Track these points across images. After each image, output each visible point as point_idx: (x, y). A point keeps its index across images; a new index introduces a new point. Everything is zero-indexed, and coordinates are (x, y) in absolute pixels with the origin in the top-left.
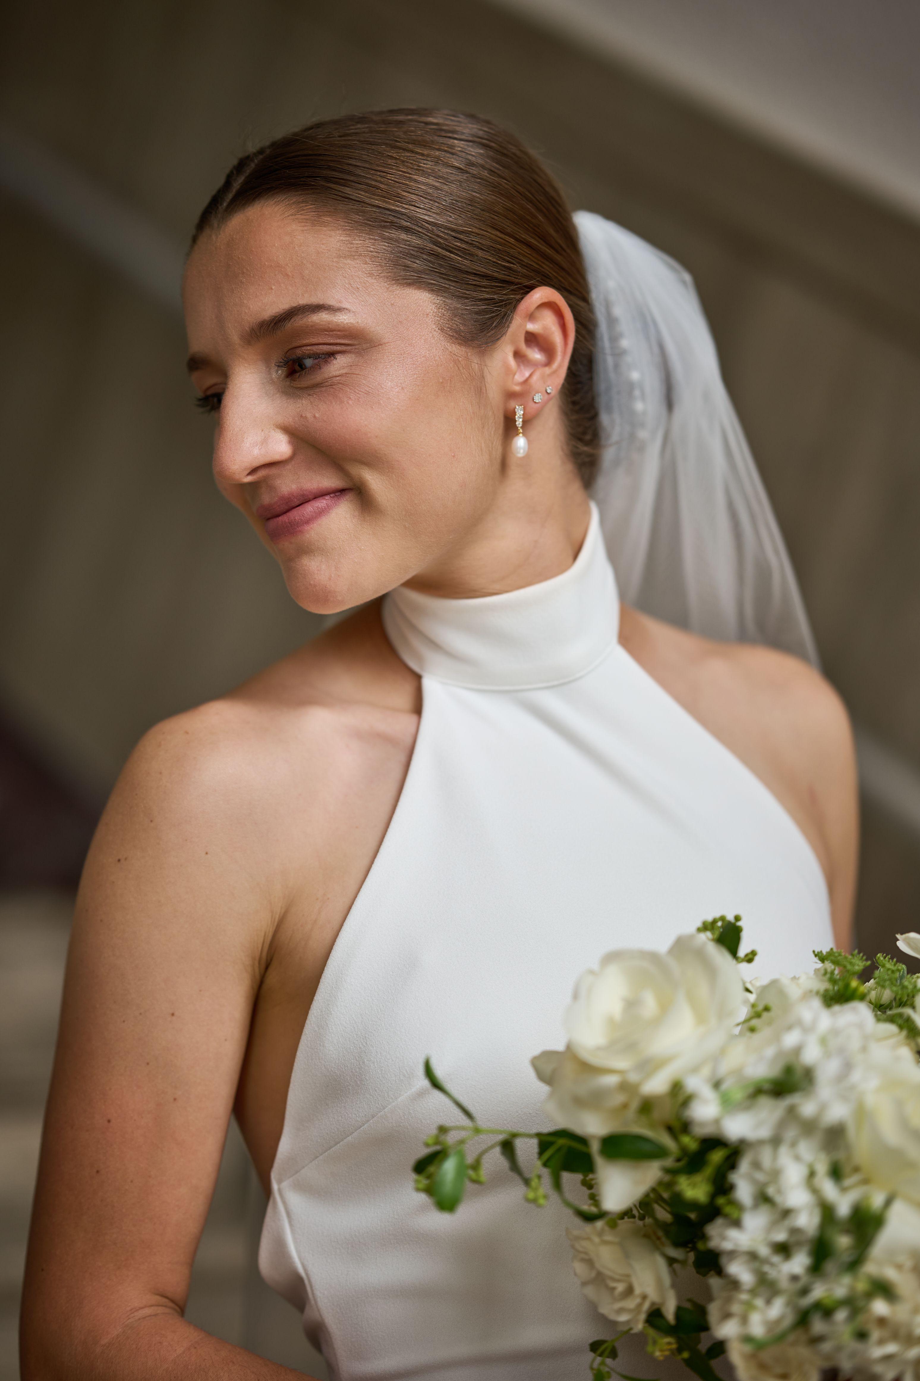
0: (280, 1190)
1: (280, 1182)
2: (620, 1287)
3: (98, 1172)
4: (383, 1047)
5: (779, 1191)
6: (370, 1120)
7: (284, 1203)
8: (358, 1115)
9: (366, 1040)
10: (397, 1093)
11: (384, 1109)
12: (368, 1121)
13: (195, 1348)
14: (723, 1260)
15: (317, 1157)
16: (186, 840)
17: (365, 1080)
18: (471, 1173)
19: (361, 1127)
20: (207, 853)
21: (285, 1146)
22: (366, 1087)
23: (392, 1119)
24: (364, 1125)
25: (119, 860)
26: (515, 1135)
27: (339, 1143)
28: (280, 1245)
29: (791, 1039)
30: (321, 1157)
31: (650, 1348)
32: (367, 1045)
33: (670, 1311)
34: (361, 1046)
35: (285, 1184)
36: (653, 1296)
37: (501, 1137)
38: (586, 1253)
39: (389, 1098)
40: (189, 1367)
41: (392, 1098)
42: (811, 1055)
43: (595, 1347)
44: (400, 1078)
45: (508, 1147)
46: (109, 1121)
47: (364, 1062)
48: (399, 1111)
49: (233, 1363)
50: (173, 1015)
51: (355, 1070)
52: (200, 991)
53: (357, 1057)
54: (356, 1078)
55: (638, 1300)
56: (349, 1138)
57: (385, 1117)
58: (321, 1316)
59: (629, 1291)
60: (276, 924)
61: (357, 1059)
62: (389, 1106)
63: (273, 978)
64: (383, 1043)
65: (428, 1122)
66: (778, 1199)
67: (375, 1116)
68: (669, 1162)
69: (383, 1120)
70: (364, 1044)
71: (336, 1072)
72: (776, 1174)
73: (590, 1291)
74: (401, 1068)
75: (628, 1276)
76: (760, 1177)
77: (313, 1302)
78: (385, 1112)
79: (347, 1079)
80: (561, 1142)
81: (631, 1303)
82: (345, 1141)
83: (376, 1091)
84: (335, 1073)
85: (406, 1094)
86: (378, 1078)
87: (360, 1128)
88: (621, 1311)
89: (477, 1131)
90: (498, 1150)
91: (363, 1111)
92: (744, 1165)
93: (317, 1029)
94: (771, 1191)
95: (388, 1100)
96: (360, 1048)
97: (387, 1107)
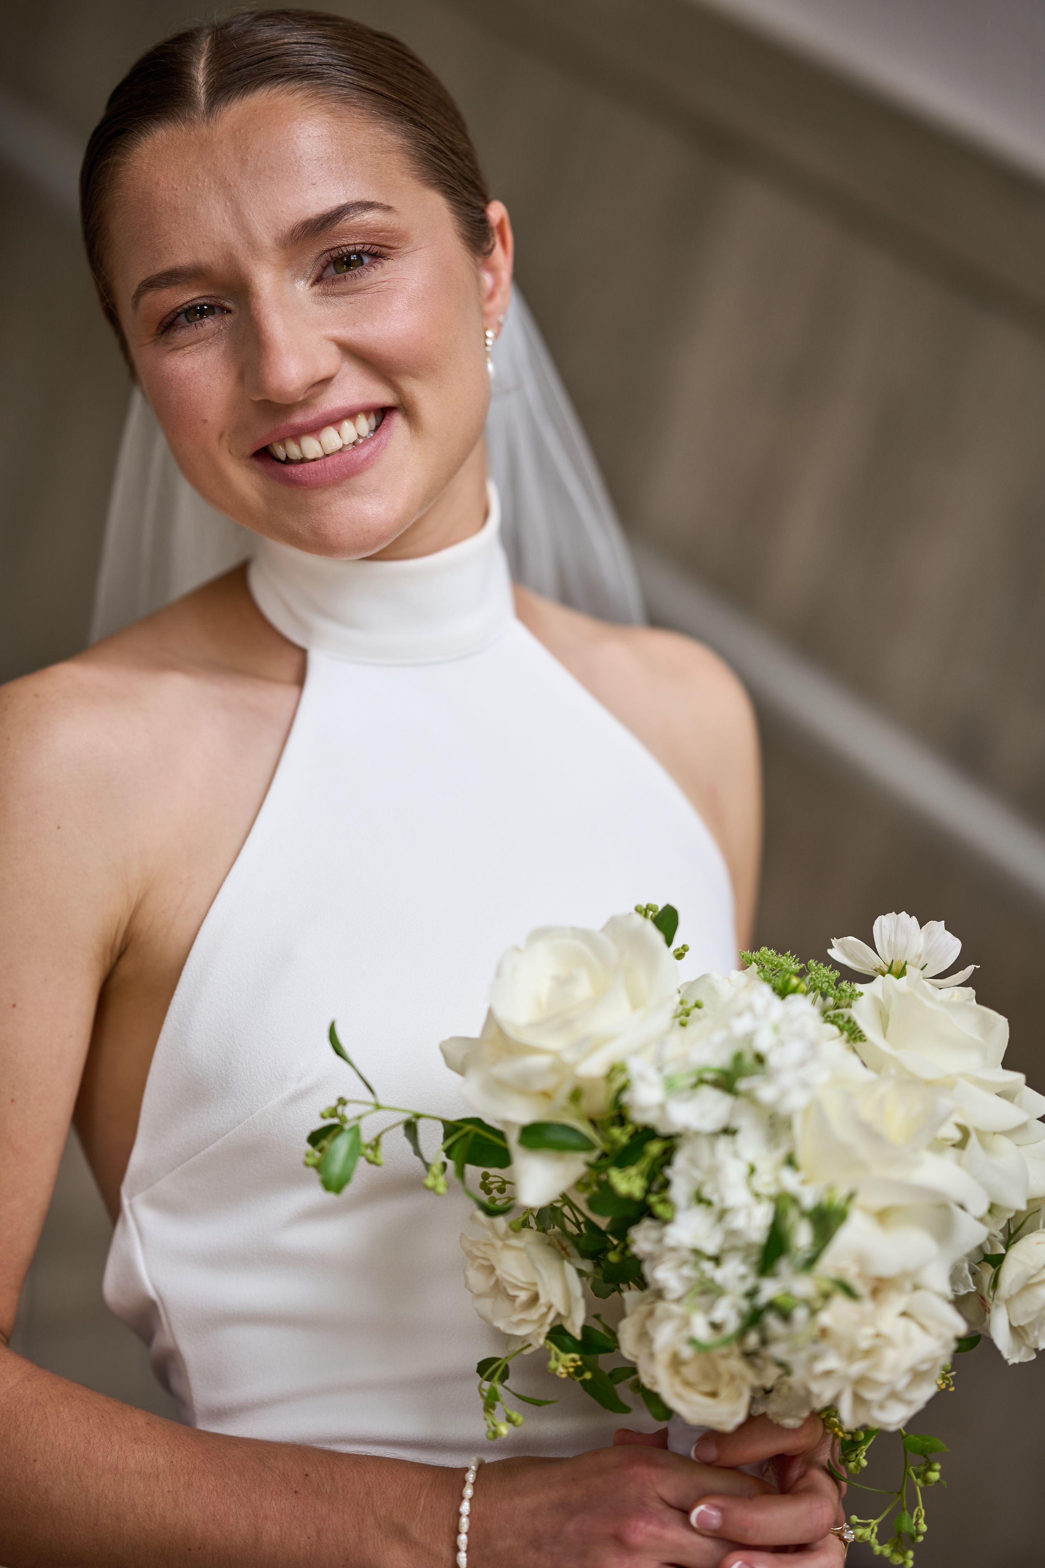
1: (131, 1196)
2: (523, 1296)
4: (253, 1047)
5: (717, 1190)
6: (236, 1127)
7: (136, 1219)
8: (222, 1121)
9: (234, 1039)
10: (268, 1097)
11: (252, 1114)
12: (233, 1128)
13: (29, 1380)
14: (646, 1268)
15: (173, 1169)
16: (36, 813)
17: (232, 1083)
18: (369, 1152)
19: (225, 1134)
20: (59, 828)
21: (138, 1157)
22: (233, 1091)
23: (261, 1125)
24: (228, 1132)
26: (418, 1116)
27: (199, 1152)
28: (129, 1268)
29: (742, 1026)
30: (178, 1169)
31: (553, 1364)
32: (235, 1044)
33: (575, 1327)
34: (228, 1045)
35: (138, 1199)
36: (559, 1306)
37: (405, 1116)
38: (487, 1259)
39: (258, 1102)
40: (24, 1400)
41: (261, 1103)
42: (763, 1043)
43: (484, 1367)
44: (271, 1080)
45: (411, 1128)
47: (230, 1063)
48: (269, 1116)
49: (73, 1397)
50: (14, 1006)
51: (220, 1071)
52: (46, 980)
53: (223, 1058)
54: (222, 1080)
55: (544, 1310)
56: (212, 1147)
57: (252, 1123)
58: (175, 1341)
59: (535, 1299)
60: (132, 909)
61: (223, 1060)
62: (258, 1112)
63: (127, 967)
64: (252, 1042)
66: (715, 1198)
67: (242, 1122)
68: (593, 1156)
69: (251, 1127)
70: (231, 1043)
71: (199, 1073)
72: (714, 1171)
73: (486, 1305)
74: (272, 1070)
75: (535, 1284)
76: (698, 1175)
77: (166, 1326)
78: (253, 1118)
79: (211, 1082)
80: (468, 1127)
81: (534, 1314)
82: (207, 1150)
83: (243, 1094)
84: (198, 1075)
85: (278, 1098)
86: (246, 1080)
87: (223, 1136)
88: (522, 1322)
89: (378, 1107)
90: (401, 1129)
91: (228, 1117)
92: (680, 1160)
93: (178, 1026)
94: (708, 1192)
95: (256, 1105)
96: (227, 1047)
97: (255, 1112)
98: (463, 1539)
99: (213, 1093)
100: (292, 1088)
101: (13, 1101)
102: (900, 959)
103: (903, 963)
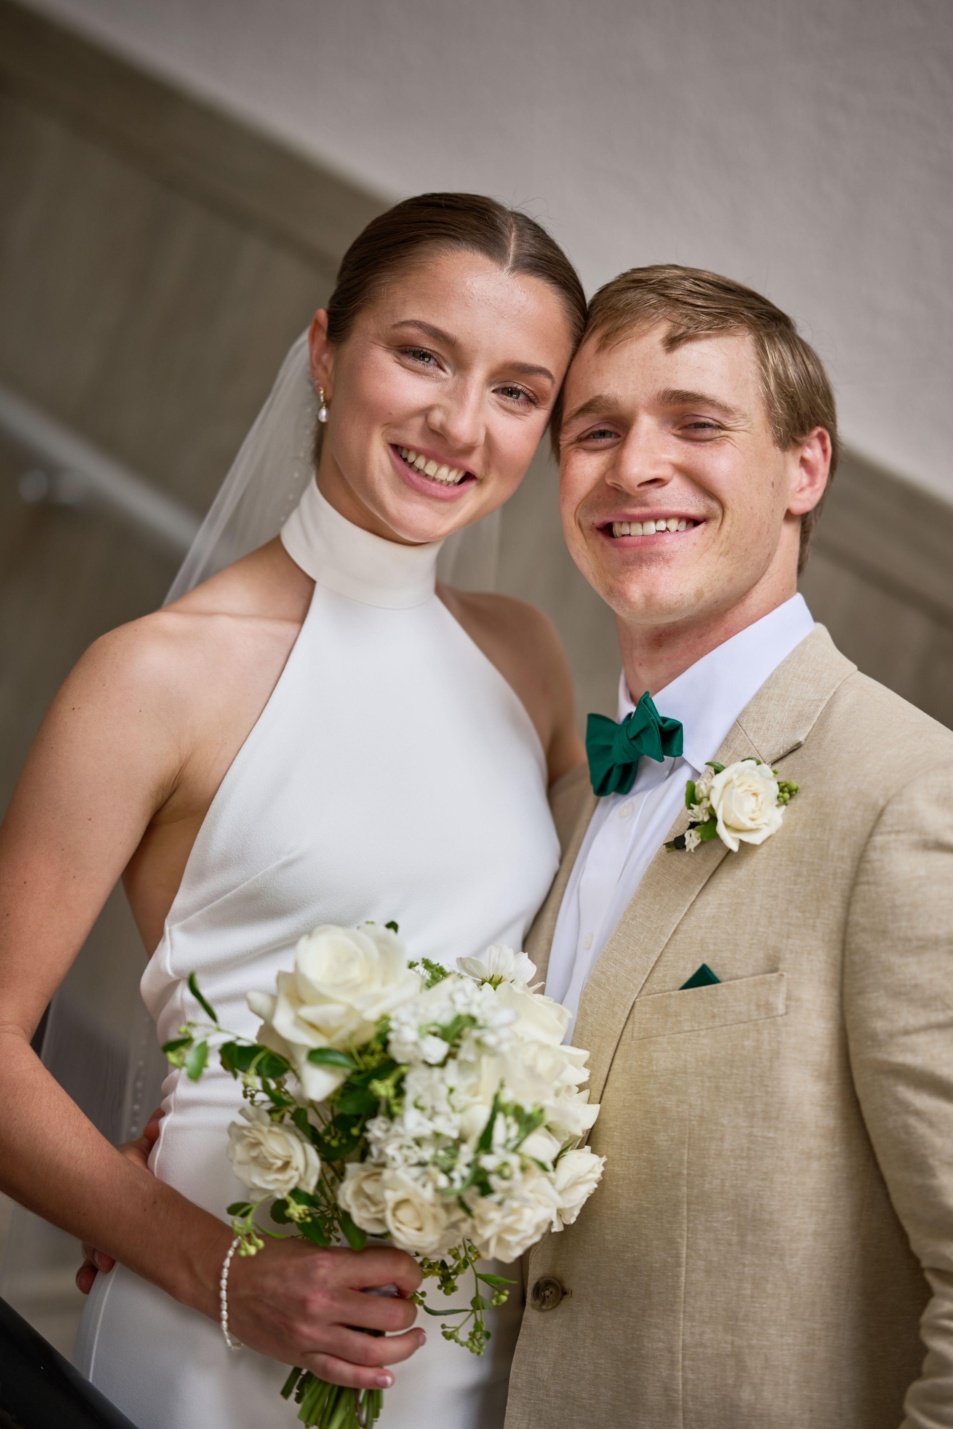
0: (170, 931)
1: (171, 924)
2: (279, 1163)
3: (8, 915)
4: (261, 832)
6: (245, 882)
7: (171, 939)
8: (237, 878)
9: (249, 827)
10: (268, 864)
11: (257, 874)
15: (202, 908)
16: (127, 701)
17: (245, 854)
19: (238, 887)
20: (140, 711)
21: (178, 900)
22: (246, 859)
23: (262, 882)
24: (240, 885)
25: (73, 709)
27: (219, 897)
30: (204, 908)
35: (176, 926)
36: (302, 1173)
41: (263, 867)
44: (271, 853)
46: (25, 883)
47: (246, 842)
48: (268, 876)
50: (90, 819)
53: (241, 839)
55: (294, 1173)
56: (228, 895)
57: (256, 880)
60: (183, 762)
62: (261, 872)
65: (286, 885)
67: (249, 879)
69: (255, 883)
70: (248, 830)
78: (257, 877)
79: (232, 853)
82: (225, 896)
83: (252, 861)
85: (274, 865)
93: (213, 818)
95: (260, 868)
96: (244, 832)
97: (259, 873)
98: (224, 1283)
99: (232, 860)
100: (284, 859)
101: (74, 877)
102: (498, 974)
103: (500, 977)
